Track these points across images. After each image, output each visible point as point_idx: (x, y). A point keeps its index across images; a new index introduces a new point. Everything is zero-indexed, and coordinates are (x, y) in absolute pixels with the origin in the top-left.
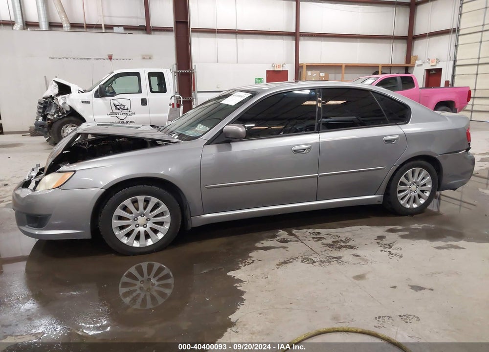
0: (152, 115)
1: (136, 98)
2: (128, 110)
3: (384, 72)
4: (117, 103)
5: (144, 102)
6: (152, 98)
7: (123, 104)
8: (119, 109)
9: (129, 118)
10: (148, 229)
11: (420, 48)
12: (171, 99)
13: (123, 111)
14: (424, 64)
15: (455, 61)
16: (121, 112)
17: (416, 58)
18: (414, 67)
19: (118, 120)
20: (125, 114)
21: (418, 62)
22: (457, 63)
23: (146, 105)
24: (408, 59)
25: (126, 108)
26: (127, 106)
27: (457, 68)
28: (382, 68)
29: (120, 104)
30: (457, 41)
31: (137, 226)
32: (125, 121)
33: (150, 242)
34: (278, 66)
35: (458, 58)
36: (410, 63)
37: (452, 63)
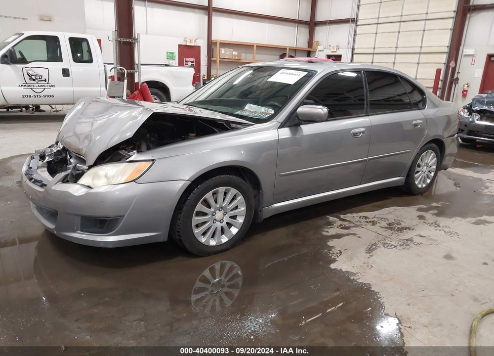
0: (75, 89)
1: (55, 68)
2: (45, 81)
3: (290, 55)
4: (31, 73)
5: (66, 73)
6: (77, 68)
7: (40, 74)
8: (34, 80)
9: (48, 91)
10: (224, 224)
11: (321, 34)
12: (110, 71)
13: (39, 82)
14: (325, 50)
15: (353, 50)
16: (37, 83)
17: (318, 44)
18: (315, 52)
19: (32, 94)
20: (41, 86)
21: (319, 48)
22: (355, 51)
23: (69, 76)
24: (310, 43)
25: (43, 79)
26: (45, 76)
27: (355, 56)
28: (289, 51)
29: (35, 74)
30: (355, 31)
31: (215, 221)
32: (42, 94)
33: (224, 239)
34: (191, 41)
35: (356, 46)
36: (312, 48)
37: (350, 51)
